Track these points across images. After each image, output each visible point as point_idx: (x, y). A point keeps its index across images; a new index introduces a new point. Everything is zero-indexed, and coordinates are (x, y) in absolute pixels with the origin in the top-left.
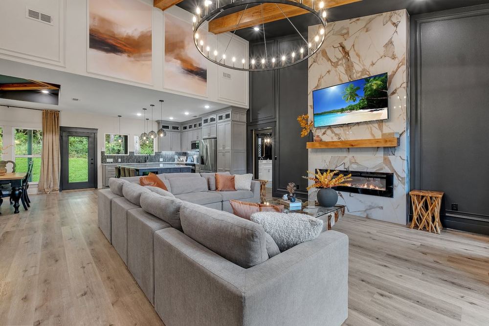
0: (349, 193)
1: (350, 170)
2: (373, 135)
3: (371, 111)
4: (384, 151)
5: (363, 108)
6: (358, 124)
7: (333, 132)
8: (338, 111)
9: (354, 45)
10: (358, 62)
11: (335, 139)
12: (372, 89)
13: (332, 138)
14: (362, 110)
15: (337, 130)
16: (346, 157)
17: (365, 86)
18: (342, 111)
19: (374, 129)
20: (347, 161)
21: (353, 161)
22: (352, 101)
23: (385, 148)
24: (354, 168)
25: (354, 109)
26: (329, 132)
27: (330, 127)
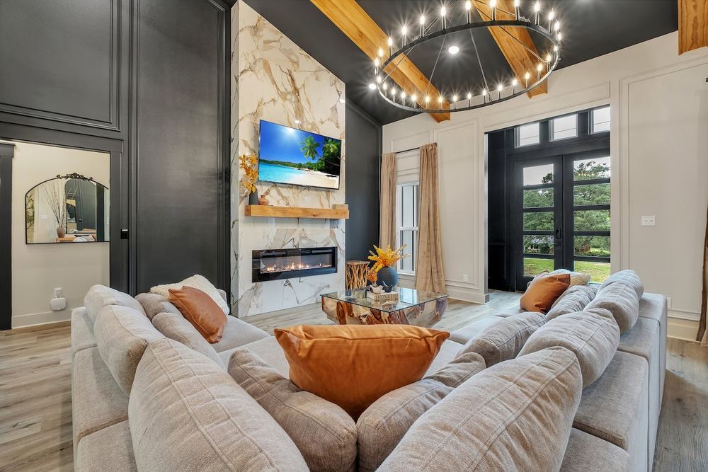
0: (298, 278)
1: (300, 247)
2: (322, 204)
3: (327, 176)
4: (331, 223)
5: (321, 170)
6: (308, 187)
7: (279, 193)
8: (294, 166)
9: (304, 85)
10: (308, 109)
11: (283, 204)
12: (329, 152)
13: (278, 202)
14: (319, 172)
15: (284, 191)
16: (295, 230)
17: (324, 146)
18: (300, 166)
19: (322, 197)
20: (296, 235)
21: (303, 235)
22: (311, 157)
23: (331, 219)
24: (304, 244)
25: (312, 169)
26: (273, 192)
27: (275, 184)
